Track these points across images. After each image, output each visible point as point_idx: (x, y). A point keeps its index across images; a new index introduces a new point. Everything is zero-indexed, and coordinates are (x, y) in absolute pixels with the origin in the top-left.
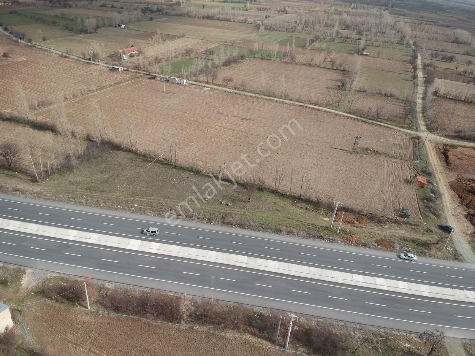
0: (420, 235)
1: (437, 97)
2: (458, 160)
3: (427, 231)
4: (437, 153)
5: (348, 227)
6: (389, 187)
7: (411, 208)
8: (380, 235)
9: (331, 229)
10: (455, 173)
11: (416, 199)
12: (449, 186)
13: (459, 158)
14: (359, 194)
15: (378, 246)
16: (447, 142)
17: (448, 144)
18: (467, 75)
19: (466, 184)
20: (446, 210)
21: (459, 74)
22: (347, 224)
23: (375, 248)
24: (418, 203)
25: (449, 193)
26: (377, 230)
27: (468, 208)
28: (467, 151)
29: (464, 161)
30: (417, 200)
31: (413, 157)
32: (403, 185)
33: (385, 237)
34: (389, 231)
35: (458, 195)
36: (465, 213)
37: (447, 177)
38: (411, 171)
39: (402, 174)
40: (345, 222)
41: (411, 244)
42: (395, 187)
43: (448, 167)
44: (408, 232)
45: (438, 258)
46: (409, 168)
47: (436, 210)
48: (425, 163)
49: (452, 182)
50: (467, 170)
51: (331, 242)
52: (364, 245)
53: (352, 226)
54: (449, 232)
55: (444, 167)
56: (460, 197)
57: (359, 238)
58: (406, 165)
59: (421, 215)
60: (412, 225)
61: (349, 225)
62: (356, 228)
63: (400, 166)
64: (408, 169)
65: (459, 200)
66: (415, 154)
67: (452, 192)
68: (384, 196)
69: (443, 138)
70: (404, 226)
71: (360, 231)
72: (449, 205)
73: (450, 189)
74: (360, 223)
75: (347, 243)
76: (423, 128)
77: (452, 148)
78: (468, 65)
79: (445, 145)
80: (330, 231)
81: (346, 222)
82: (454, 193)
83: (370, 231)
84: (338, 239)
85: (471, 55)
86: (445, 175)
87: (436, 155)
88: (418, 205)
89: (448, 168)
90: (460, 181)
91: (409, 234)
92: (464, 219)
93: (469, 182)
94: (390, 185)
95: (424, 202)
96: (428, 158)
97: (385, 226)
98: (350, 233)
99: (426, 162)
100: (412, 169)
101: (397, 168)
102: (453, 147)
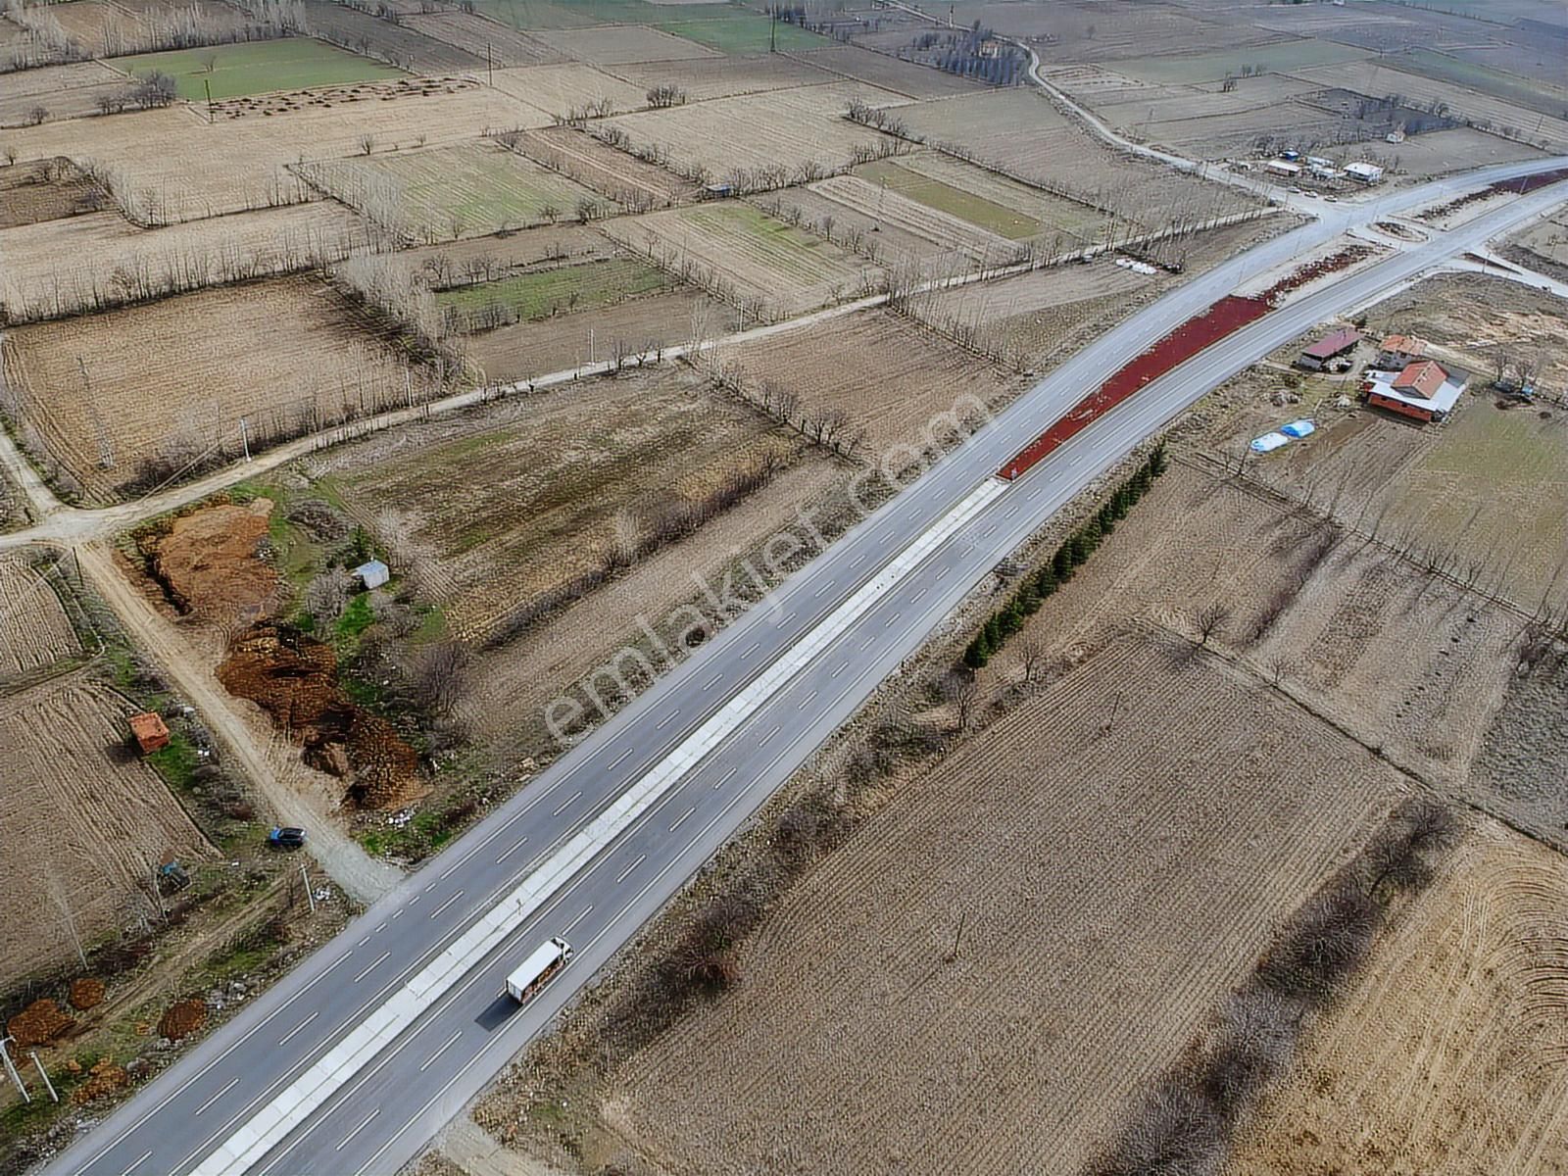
0: (244, 911)
1: (13, 332)
2: (198, 574)
3: (252, 887)
4: (132, 583)
5: (68, 1053)
6: (81, 814)
7: (176, 839)
8: (156, 1000)
9: (32, 1103)
10: (214, 628)
11: (172, 798)
12: (223, 686)
13: (196, 568)
14: (19, 906)
15: (173, 1042)
16: (137, 518)
17: (142, 529)
18: (53, 174)
19: (258, 651)
20: (255, 777)
21: (28, 184)
22: (55, 1044)
23: (174, 1056)
24: (184, 809)
25: (234, 711)
26: (141, 992)
27: (299, 728)
28: (203, 525)
29: (213, 571)
30: (176, 803)
31: (80, 642)
32: (113, 776)
33: (173, 996)
34: (169, 964)
35: (257, 702)
36: (300, 752)
37: (203, 658)
38: (103, 706)
39: (88, 734)
40: (48, 1043)
41: (239, 963)
42: (97, 800)
43: (185, 617)
44: (211, 927)
45: (314, 947)
46: (94, 697)
47: (235, 799)
48: (122, 645)
49: (223, 665)
50: (235, 597)
51: (62, 1148)
52: (143, 1074)
53: (73, 1038)
54: (299, 844)
55: (178, 623)
56: (265, 706)
57: (114, 1064)
58: (77, 691)
59: (211, 843)
60: (211, 898)
61: (63, 1041)
62: (88, 1035)
63: (65, 710)
64: (92, 702)
65: (267, 717)
66: (79, 627)
67: (241, 704)
68: (86, 856)
69: (117, 510)
70: (193, 919)
71: (104, 1033)
72: (254, 756)
73: (230, 697)
74: (86, 1009)
75: (100, 1110)
76: (42, 498)
77: (160, 534)
78: (40, 123)
79: (138, 535)
80: (34, 1111)
81: (51, 1042)
82: (246, 702)
83: (126, 1009)
84: (71, 1119)
85: (27, 68)
86: (194, 653)
87: (132, 590)
88: (187, 814)
89: (188, 622)
90: (240, 650)
91: (219, 930)
92: (309, 772)
93: (260, 641)
94: (80, 803)
95: (195, 796)
96: (122, 618)
97: (150, 959)
98: (85, 1067)
99: (125, 639)
100: (101, 696)
101: (61, 719)
102: (161, 529)
